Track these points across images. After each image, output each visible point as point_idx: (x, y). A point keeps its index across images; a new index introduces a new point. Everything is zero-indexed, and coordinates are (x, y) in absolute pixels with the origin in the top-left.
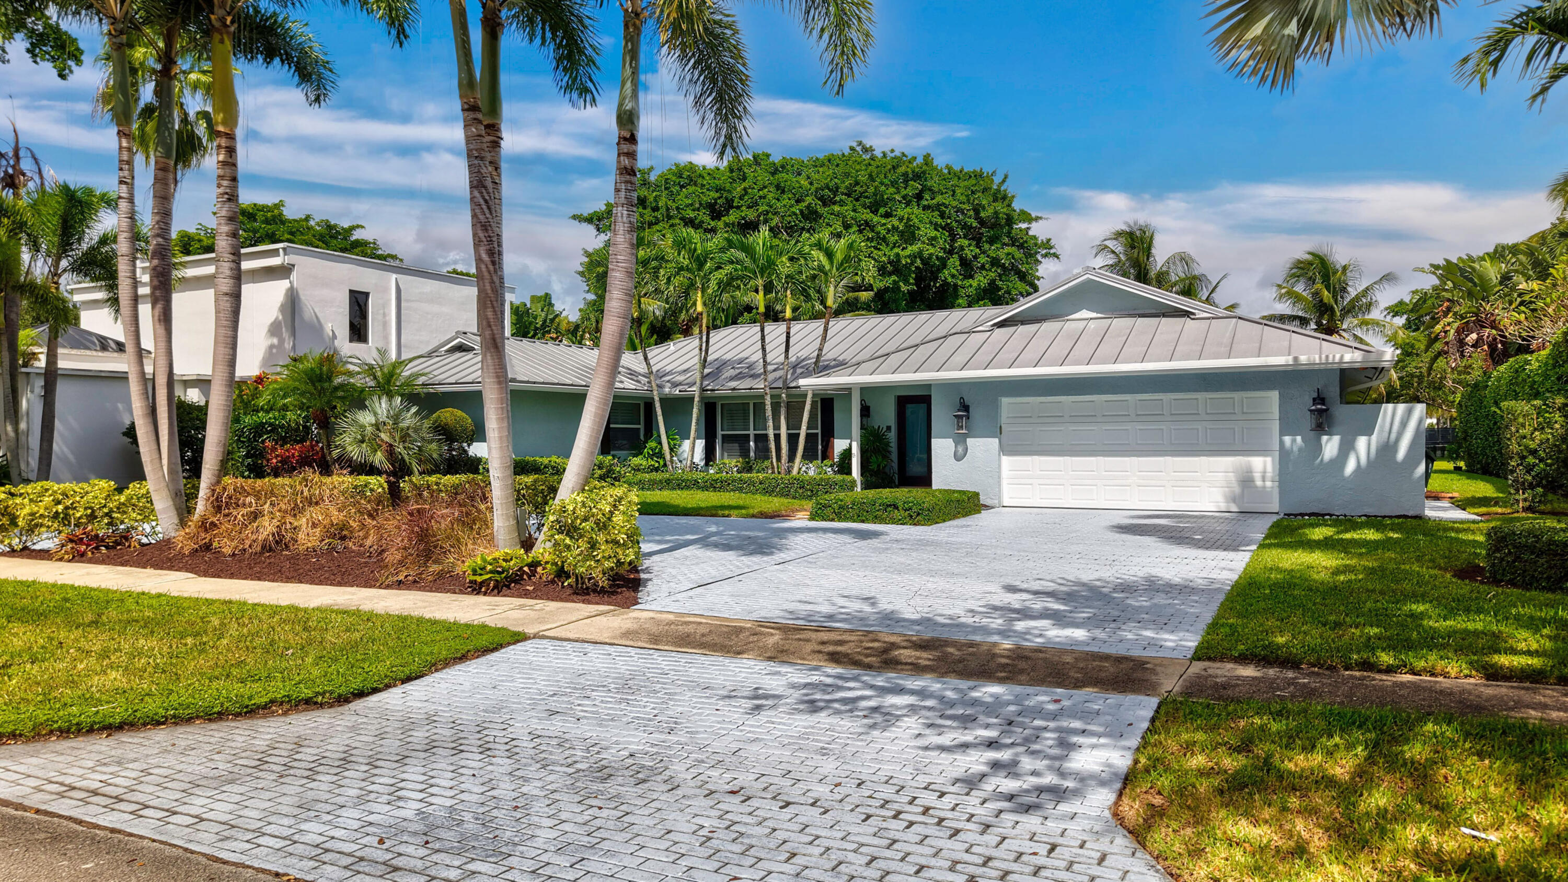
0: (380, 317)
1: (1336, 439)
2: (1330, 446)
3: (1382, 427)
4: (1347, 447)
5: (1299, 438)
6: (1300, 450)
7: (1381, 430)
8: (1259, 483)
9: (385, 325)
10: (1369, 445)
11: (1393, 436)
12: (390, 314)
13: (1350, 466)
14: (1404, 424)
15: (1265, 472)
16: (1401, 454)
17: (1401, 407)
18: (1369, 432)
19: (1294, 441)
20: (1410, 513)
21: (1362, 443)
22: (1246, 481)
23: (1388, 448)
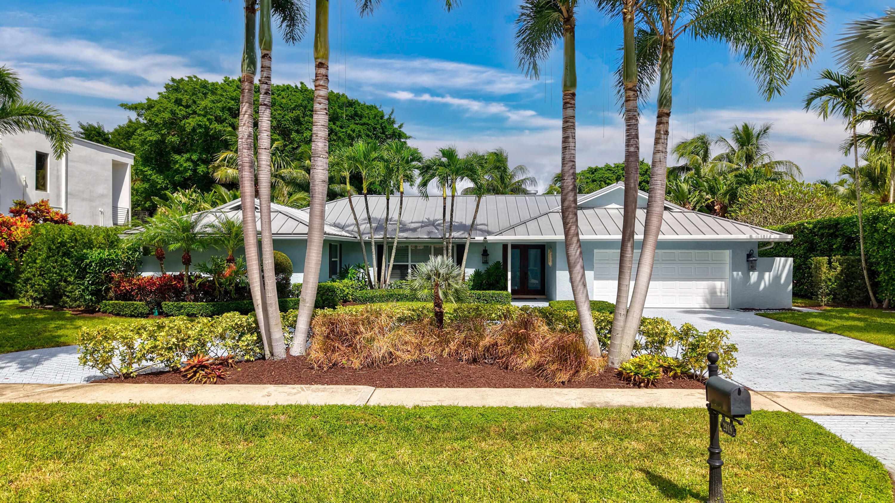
0: (55, 172)
1: (756, 273)
2: (754, 276)
3: (775, 268)
4: (761, 278)
5: (740, 273)
6: (740, 279)
7: (775, 270)
8: (719, 294)
9: (58, 178)
10: (770, 276)
11: (779, 272)
12: (61, 170)
13: (762, 286)
14: (784, 267)
15: (721, 289)
16: (782, 281)
17: (783, 259)
18: (770, 271)
19: (738, 274)
20: (786, 308)
21: (767, 275)
22: (713, 292)
23: (777, 278)
